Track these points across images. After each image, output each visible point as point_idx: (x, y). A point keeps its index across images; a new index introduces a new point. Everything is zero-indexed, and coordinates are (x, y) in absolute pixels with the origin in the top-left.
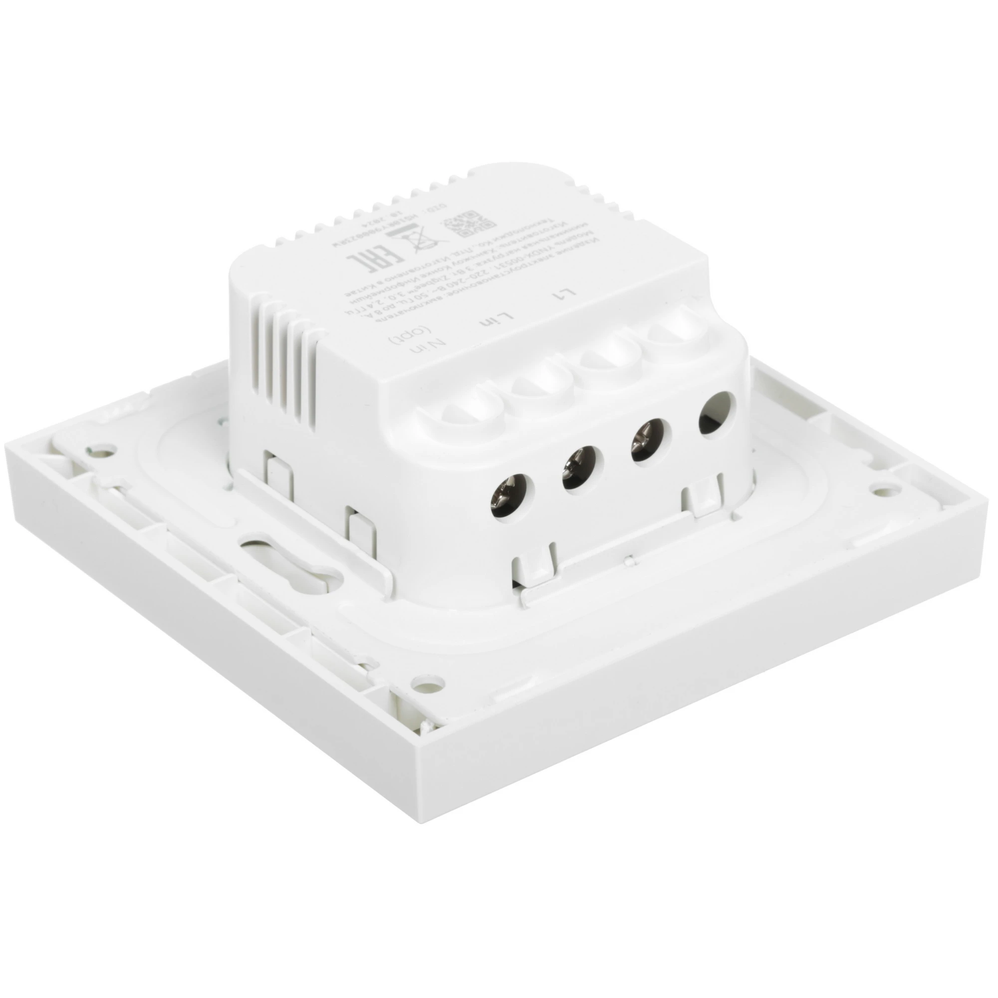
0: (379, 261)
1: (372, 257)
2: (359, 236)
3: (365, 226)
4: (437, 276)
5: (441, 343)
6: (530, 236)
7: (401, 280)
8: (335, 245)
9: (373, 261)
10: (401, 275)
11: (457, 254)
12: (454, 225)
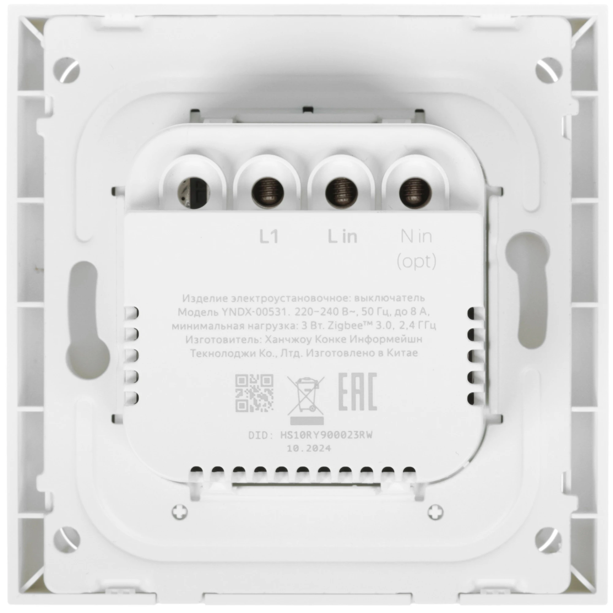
0: (358, 387)
1: (358, 396)
2: (343, 435)
3: (328, 448)
4: (335, 333)
5: (404, 234)
6: (225, 340)
7: (363, 347)
8: (370, 436)
9: (361, 392)
10: (359, 353)
11: (297, 355)
12: (266, 399)
